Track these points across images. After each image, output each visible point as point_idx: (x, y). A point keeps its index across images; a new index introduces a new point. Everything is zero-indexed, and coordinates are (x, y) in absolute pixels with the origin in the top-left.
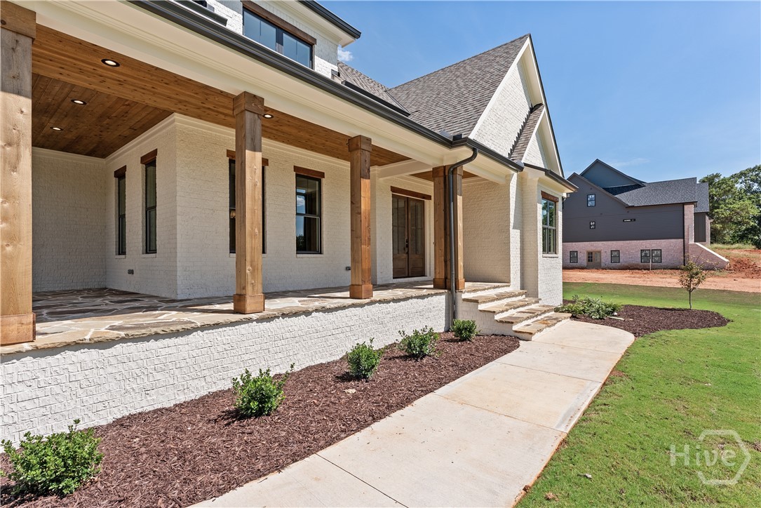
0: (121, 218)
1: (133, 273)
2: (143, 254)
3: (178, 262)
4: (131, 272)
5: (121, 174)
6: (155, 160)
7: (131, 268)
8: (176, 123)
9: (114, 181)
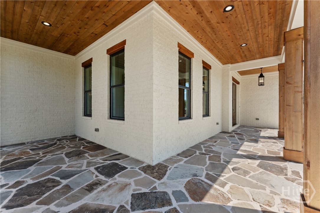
0: (87, 92)
1: (98, 131)
2: (108, 119)
3: (154, 133)
4: (97, 130)
5: (87, 65)
6: (124, 49)
7: (97, 127)
8: (154, 11)
9: (81, 69)
